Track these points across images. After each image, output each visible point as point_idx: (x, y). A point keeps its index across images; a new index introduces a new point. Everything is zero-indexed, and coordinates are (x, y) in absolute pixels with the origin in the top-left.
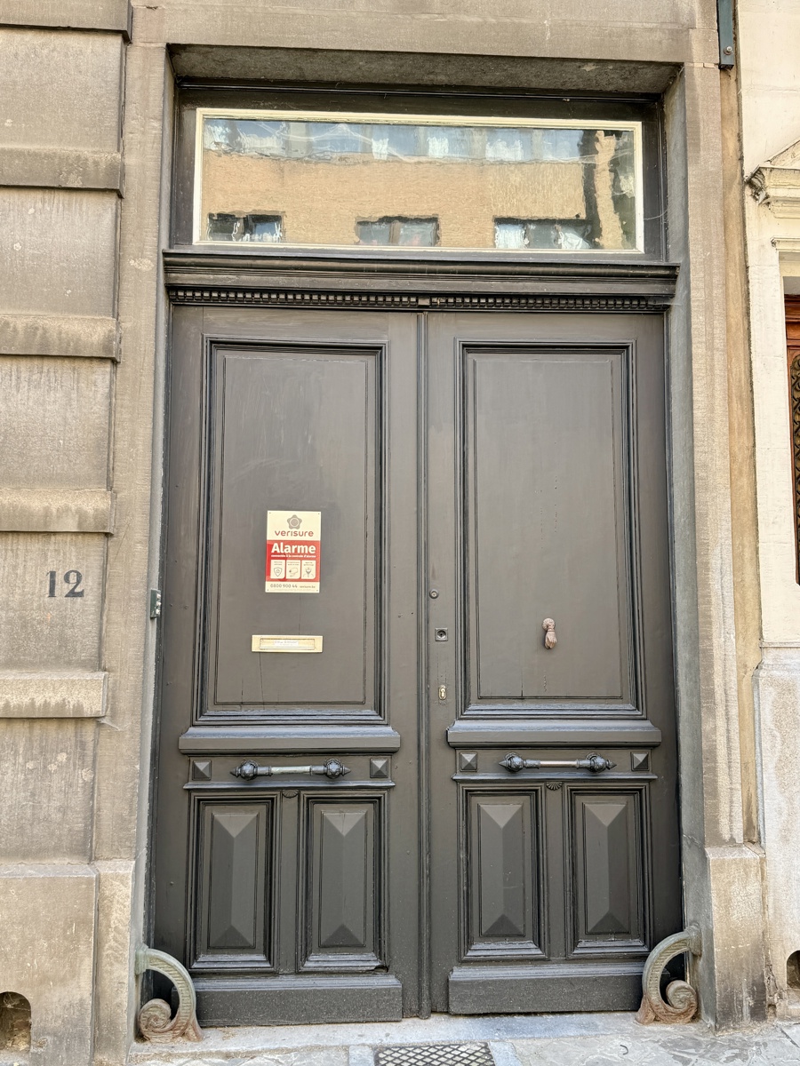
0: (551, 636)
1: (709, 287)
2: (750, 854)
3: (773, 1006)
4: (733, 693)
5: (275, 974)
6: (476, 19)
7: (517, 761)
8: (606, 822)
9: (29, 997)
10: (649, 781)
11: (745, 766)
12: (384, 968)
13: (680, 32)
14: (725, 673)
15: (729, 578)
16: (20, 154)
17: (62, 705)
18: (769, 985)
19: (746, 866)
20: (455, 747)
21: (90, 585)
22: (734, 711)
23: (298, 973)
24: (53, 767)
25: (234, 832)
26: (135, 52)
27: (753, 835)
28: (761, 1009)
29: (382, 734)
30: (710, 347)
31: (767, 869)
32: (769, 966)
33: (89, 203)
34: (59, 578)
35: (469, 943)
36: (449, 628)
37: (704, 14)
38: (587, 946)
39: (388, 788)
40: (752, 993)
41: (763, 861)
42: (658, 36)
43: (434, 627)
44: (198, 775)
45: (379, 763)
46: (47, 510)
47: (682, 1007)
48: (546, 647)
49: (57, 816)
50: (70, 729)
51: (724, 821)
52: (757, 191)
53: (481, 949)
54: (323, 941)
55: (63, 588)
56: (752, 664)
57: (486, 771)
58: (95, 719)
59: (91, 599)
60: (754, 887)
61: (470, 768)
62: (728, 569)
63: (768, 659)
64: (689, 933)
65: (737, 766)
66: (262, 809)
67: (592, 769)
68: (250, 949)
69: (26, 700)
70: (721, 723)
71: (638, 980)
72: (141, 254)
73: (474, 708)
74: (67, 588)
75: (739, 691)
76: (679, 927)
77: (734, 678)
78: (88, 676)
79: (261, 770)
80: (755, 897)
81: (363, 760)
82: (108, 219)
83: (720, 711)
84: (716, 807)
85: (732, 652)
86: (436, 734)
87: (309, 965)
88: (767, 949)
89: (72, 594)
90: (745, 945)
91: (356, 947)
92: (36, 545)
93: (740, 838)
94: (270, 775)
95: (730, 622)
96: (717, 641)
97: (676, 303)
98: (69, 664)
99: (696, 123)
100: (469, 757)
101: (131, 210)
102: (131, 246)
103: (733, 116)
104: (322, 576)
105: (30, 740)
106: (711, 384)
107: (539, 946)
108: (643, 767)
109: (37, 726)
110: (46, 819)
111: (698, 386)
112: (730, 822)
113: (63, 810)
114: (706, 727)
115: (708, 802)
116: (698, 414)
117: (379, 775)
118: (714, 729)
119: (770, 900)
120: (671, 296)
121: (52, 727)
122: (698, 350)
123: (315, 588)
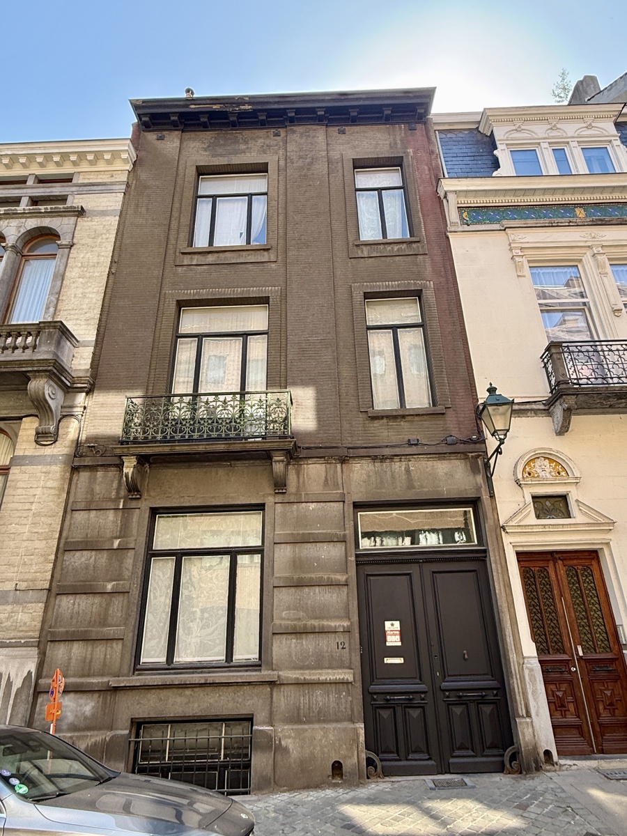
0: (466, 656)
1: (495, 556)
2: (528, 720)
3: (541, 767)
4: (517, 671)
5: (400, 760)
6: (427, 490)
7: (461, 694)
8: (488, 713)
9: (342, 762)
10: (499, 699)
11: (523, 693)
12: (430, 759)
13: (479, 489)
14: (514, 667)
15: (511, 638)
16: (322, 533)
17: (343, 679)
18: (539, 760)
19: (527, 723)
20: (444, 691)
21: (347, 645)
22: (518, 677)
23: (407, 760)
24: (342, 696)
25: (385, 717)
26: (346, 505)
27: (528, 715)
28: (538, 768)
29: (422, 687)
30: (498, 573)
31: (534, 724)
32: (538, 754)
33: (339, 545)
34: (339, 644)
35: (454, 751)
36: (438, 655)
37: (484, 483)
38: (487, 752)
39: (426, 703)
40: (534, 763)
41: (532, 722)
42: (473, 490)
43: (433, 655)
44: (375, 700)
45: (423, 696)
46: (335, 626)
47: (516, 769)
48: (465, 660)
49: (344, 710)
50: (345, 685)
51: (520, 710)
52: (504, 530)
53: (457, 753)
54: (413, 749)
55: (340, 647)
56: (521, 663)
57: (452, 698)
58: (351, 683)
59: (347, 649)
60: (530, 730)
61: (448, 697)
62: (511, 635)
63: (526, 661)
64: (516, 745)
65: (521, 693)
66: (392, 710)
67: (482, 696)
68: (393, 753)
69: (335, 677)
70: (515, 680)
71: (503, 761)
72: (351, 556)
73: (447, 679)
74: (341, 647)
75: (519, 671)
76: (513, 744)
77: (517, 667)
78: (348, 671)
79: (392, 698)
80: (531, 733)
81: (418, 695)
82: (344, 548)
83: (514, 677)
84: (517, 706)
85: (515, 660)
86: (438, 687)
87: (410, 757)
88: (537, 748)
89: (343, 648)
90: (531, 747)
91: (422, 752)
92: (333, 635)
93: (525, 716)
94: (394, 699)
95: (514, 651)
96: (511, 656)
97: (488, 559)
98: (344, 668)
99: (486, 512)
100: (447, 693)
101: (348, 545)
102: (349, 554)
103: (495, 509)
104: (402, 640)
105: (336, 689)
106: (499, 583)
107: (474, 752)
108: (496, 695)
109: (337, 685)
110: (342, 711)
111: (496, 584)
112: (522, 711)
113: (345, 708)
114: (511, 682)
115: (515, 704)
116: (497, 591)
117: (423, 699)
118: (513, 683)
119: (536, 734)
120: (486, 557)
121: (341, 685)
122: (495, 574)
123: (400, 644)
